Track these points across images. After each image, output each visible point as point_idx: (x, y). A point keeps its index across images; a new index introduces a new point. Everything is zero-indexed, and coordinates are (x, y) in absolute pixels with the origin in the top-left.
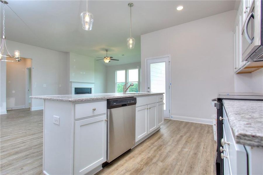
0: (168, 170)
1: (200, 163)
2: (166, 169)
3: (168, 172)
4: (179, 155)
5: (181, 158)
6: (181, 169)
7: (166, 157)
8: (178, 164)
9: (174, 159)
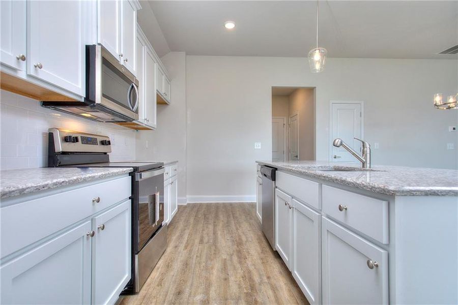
0: (212, 253)
1: (173, 276)
2: (215, 254)
3: (211, 252)
4: (207, 279)
5: (204, 274)
6: (198, 259)
7: (225, 268)
8: (204, 264)
9: (212, 268)
